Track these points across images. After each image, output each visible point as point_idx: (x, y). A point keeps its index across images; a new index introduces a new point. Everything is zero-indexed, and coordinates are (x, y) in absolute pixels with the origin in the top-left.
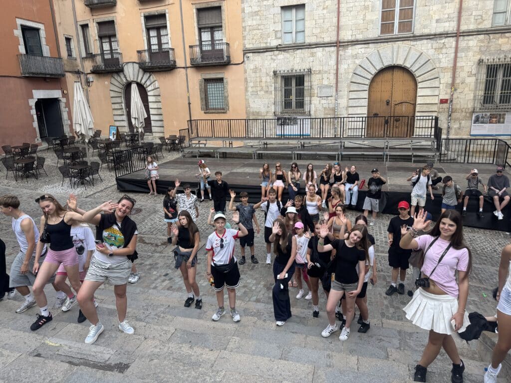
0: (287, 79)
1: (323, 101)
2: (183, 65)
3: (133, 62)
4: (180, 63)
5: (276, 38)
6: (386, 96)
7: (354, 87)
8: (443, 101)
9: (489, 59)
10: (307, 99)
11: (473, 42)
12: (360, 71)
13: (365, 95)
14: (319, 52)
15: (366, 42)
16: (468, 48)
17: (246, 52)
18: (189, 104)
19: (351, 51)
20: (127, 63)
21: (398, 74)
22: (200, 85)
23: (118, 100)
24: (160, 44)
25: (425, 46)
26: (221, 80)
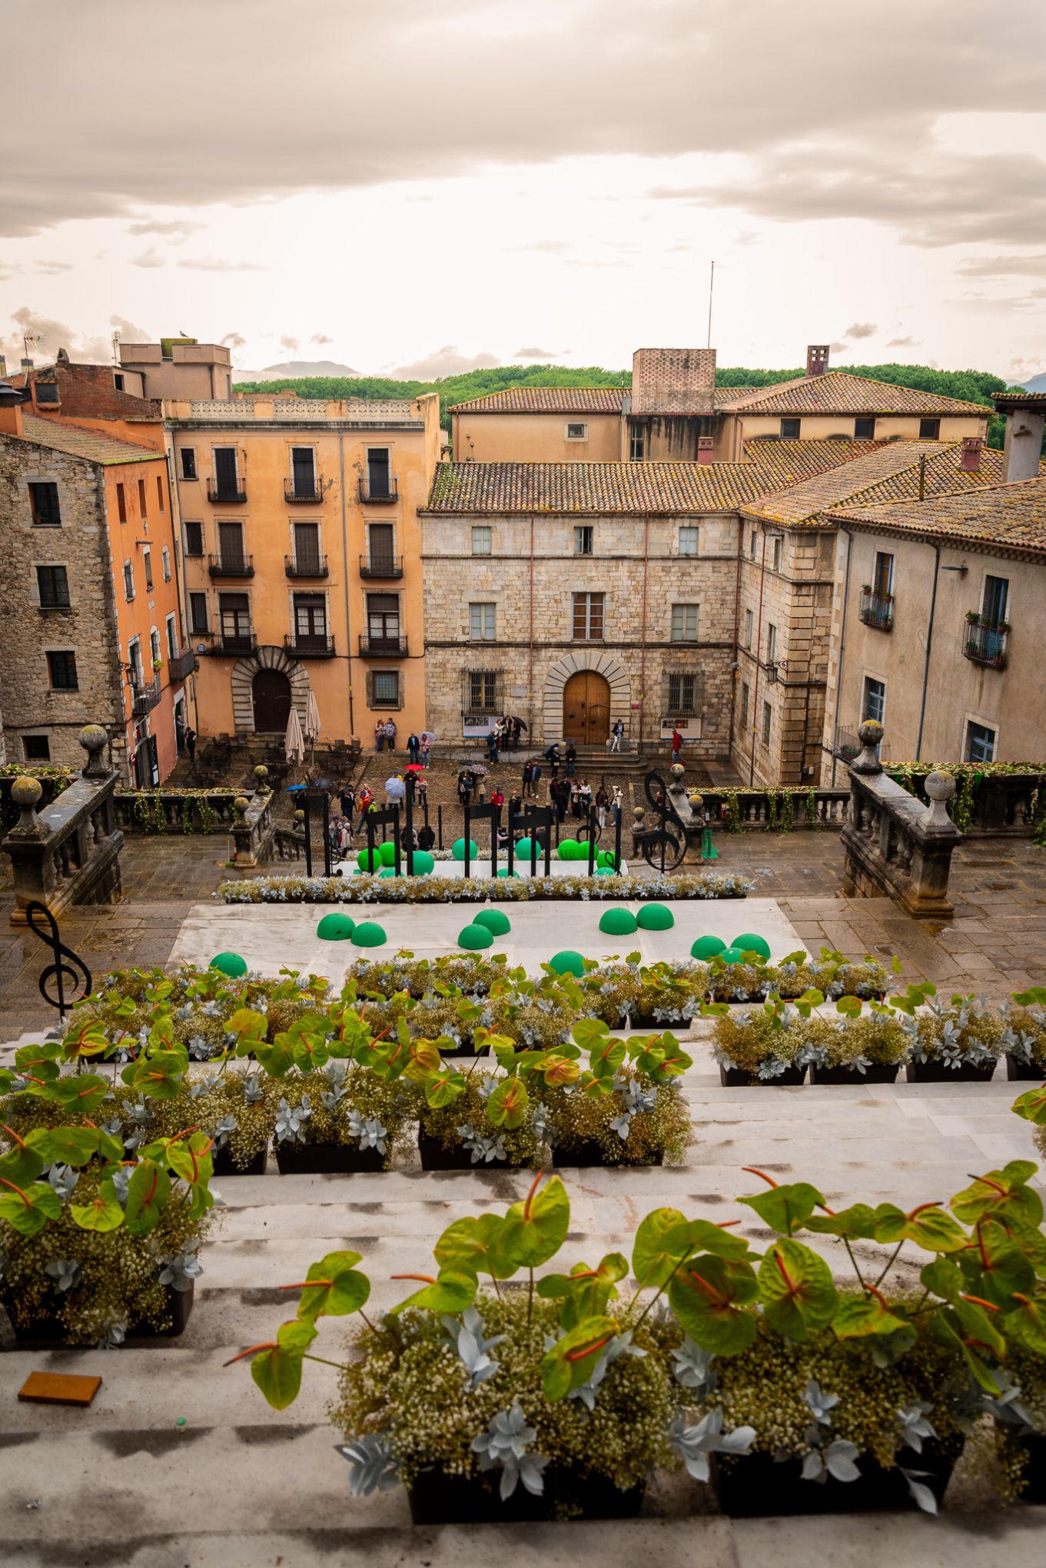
0: (475, 677)
1: (518, 702)
2: (346, 654)
3: (273, 647)
4: (341, 650)
5: (464, 633)
6: (581, 698)
7: (548, 689)
8: (633, 707)
9: (670, 670)
10: (498, 699)
11: (657, 654)
12: (554, 673)
13: (560, 697)
14: (512, 652)
15: (560, 646)
16: (653, 659)
17: (428, 645)
18: (351, 699)
19: (544, 653)
20: (264, 647)
21: (591, 679)
22: (368, 678)
23: (245, 691)
24: (311, 626)
25: (616, 655)
26: (396, 673)
